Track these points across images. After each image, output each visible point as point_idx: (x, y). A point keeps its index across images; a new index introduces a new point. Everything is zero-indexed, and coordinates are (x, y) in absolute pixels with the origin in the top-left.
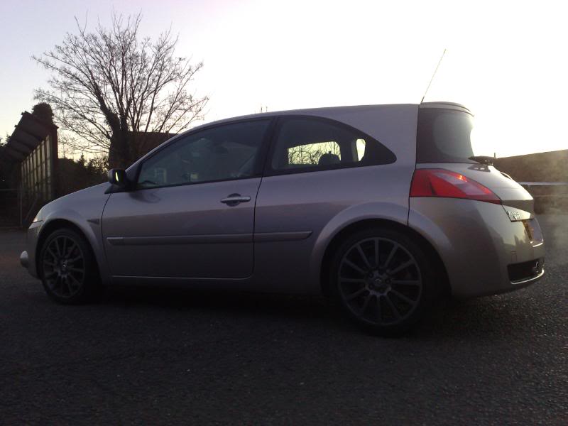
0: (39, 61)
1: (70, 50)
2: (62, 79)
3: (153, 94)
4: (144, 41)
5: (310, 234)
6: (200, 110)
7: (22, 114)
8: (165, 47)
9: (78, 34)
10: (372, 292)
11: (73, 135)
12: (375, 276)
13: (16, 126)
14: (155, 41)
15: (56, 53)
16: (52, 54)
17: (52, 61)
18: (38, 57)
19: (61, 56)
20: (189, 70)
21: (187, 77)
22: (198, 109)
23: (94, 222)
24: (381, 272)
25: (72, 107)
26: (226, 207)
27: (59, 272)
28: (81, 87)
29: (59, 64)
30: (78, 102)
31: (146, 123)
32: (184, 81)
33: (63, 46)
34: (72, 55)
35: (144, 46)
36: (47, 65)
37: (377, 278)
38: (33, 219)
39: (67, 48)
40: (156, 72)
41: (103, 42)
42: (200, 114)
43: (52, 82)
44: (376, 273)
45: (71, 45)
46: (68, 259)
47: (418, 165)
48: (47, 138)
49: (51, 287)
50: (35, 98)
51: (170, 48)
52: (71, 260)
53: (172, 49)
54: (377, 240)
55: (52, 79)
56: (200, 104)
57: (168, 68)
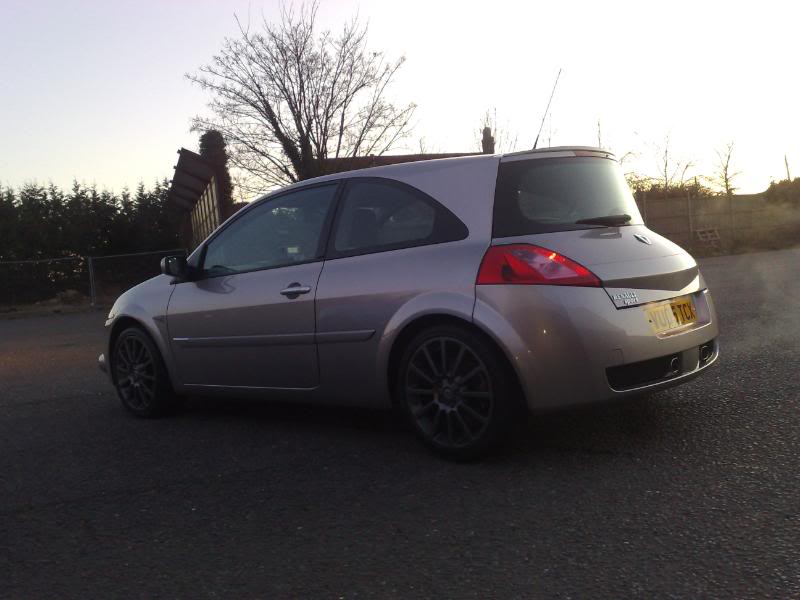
0: (195, 79)
1: (231, 60)
2: (223, 100)
3: (341, 109)
4: (322, 37)
5: (374, 333)
6: (405, 124)
7: (179, 152)
8: (352, 40)
9: (239, 37)
10: (442, 407)
11: (245, 173)
12: (444, 386)
13: (175, 167)
14: (338, 35)
15: (214, 67)
16: (209, 68)
17: (210, 78)
18: (192, 75)
19: (220, 69)
20: (387, 69)
21: (384, 79)
22: (403, 122)
23: (159, 320)
24: (451, 380)
25: (239, 136)
26: (285, 299)
27: (132, 379)
28: (250, 108)
29: (218, 81)
30: (244, 130)
31: (336, 149)
32: (381, 85)
33: (222, 56)
34: (234, 67)
35: (324, 43)
36: (205, 83)
37: (447, 388)
38: (108, 315)
39: (227, 58)
40: (342, 77)
41: (272, 44)
42: (405, 129)
43: (213, 105)
44: (445, 383)
45: (231, 54)
46: (140, 363)
47: (494, 240)
48: (212, 180)
49: (125, 396)
50: (191, 130)
51: (359, 41)
52: (142, 366)
53: (362, 42)
54: (443, 339)
55: (212, 102)
56: (405, 115)
57: (360, 69)
